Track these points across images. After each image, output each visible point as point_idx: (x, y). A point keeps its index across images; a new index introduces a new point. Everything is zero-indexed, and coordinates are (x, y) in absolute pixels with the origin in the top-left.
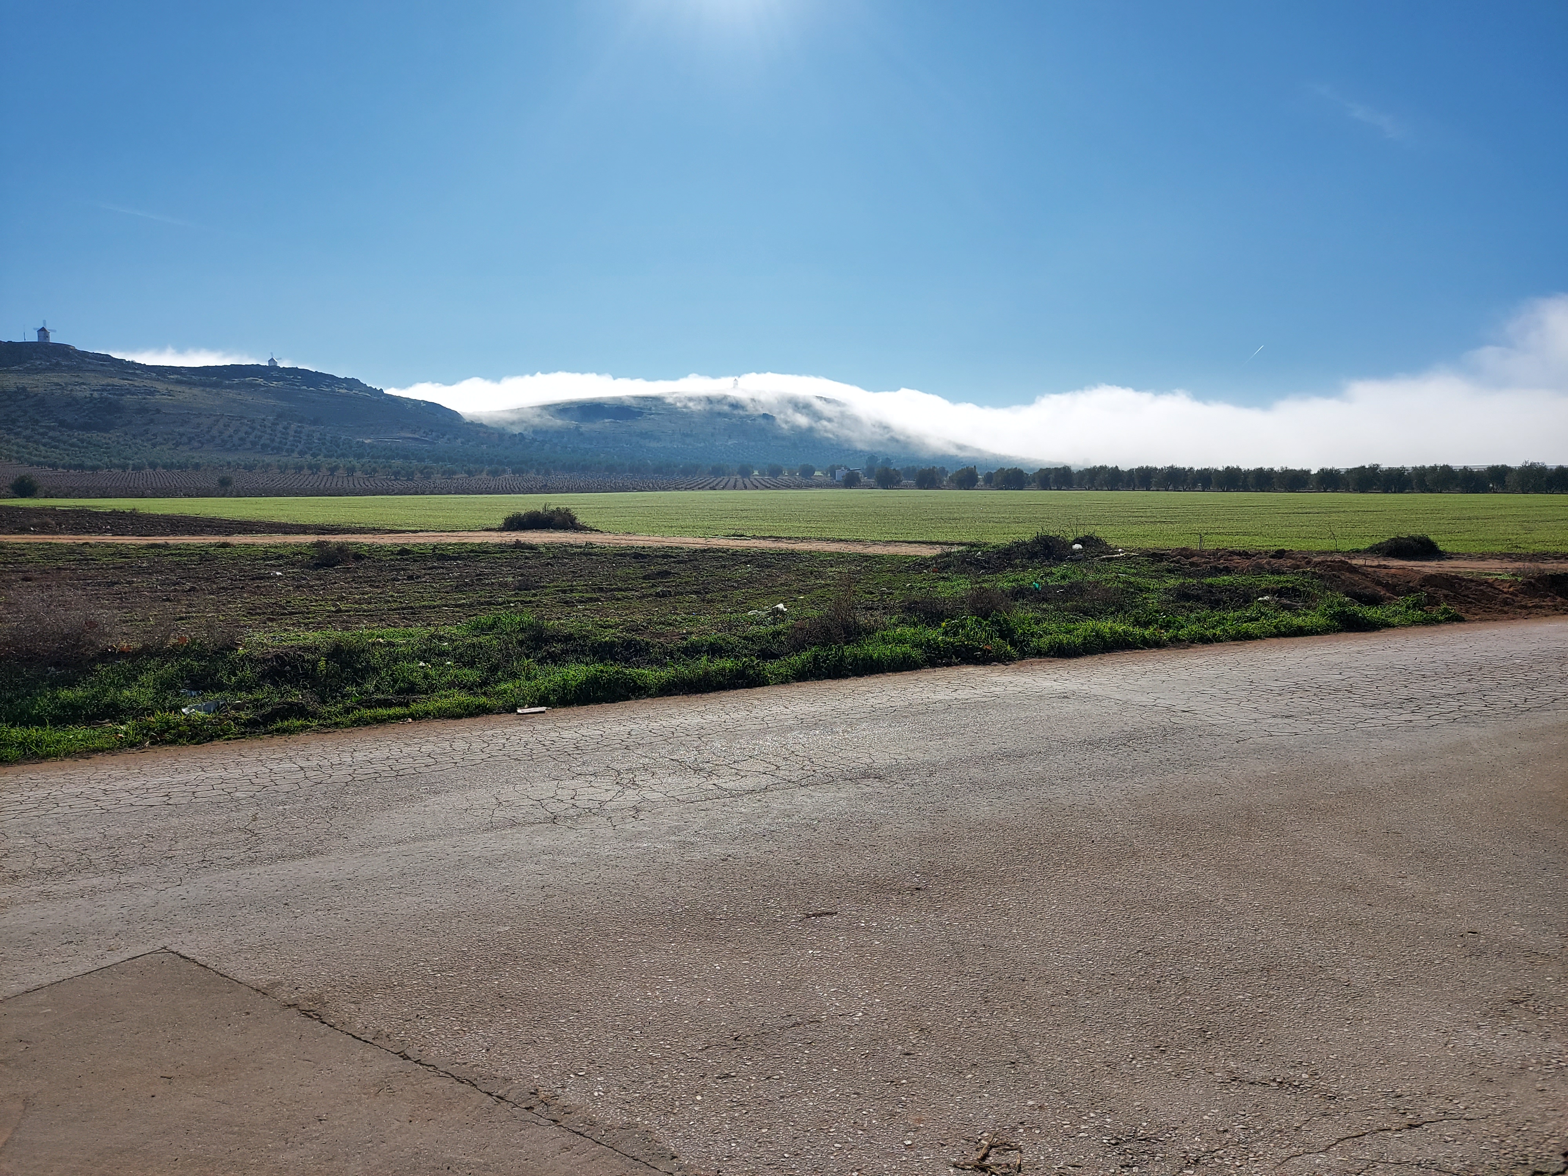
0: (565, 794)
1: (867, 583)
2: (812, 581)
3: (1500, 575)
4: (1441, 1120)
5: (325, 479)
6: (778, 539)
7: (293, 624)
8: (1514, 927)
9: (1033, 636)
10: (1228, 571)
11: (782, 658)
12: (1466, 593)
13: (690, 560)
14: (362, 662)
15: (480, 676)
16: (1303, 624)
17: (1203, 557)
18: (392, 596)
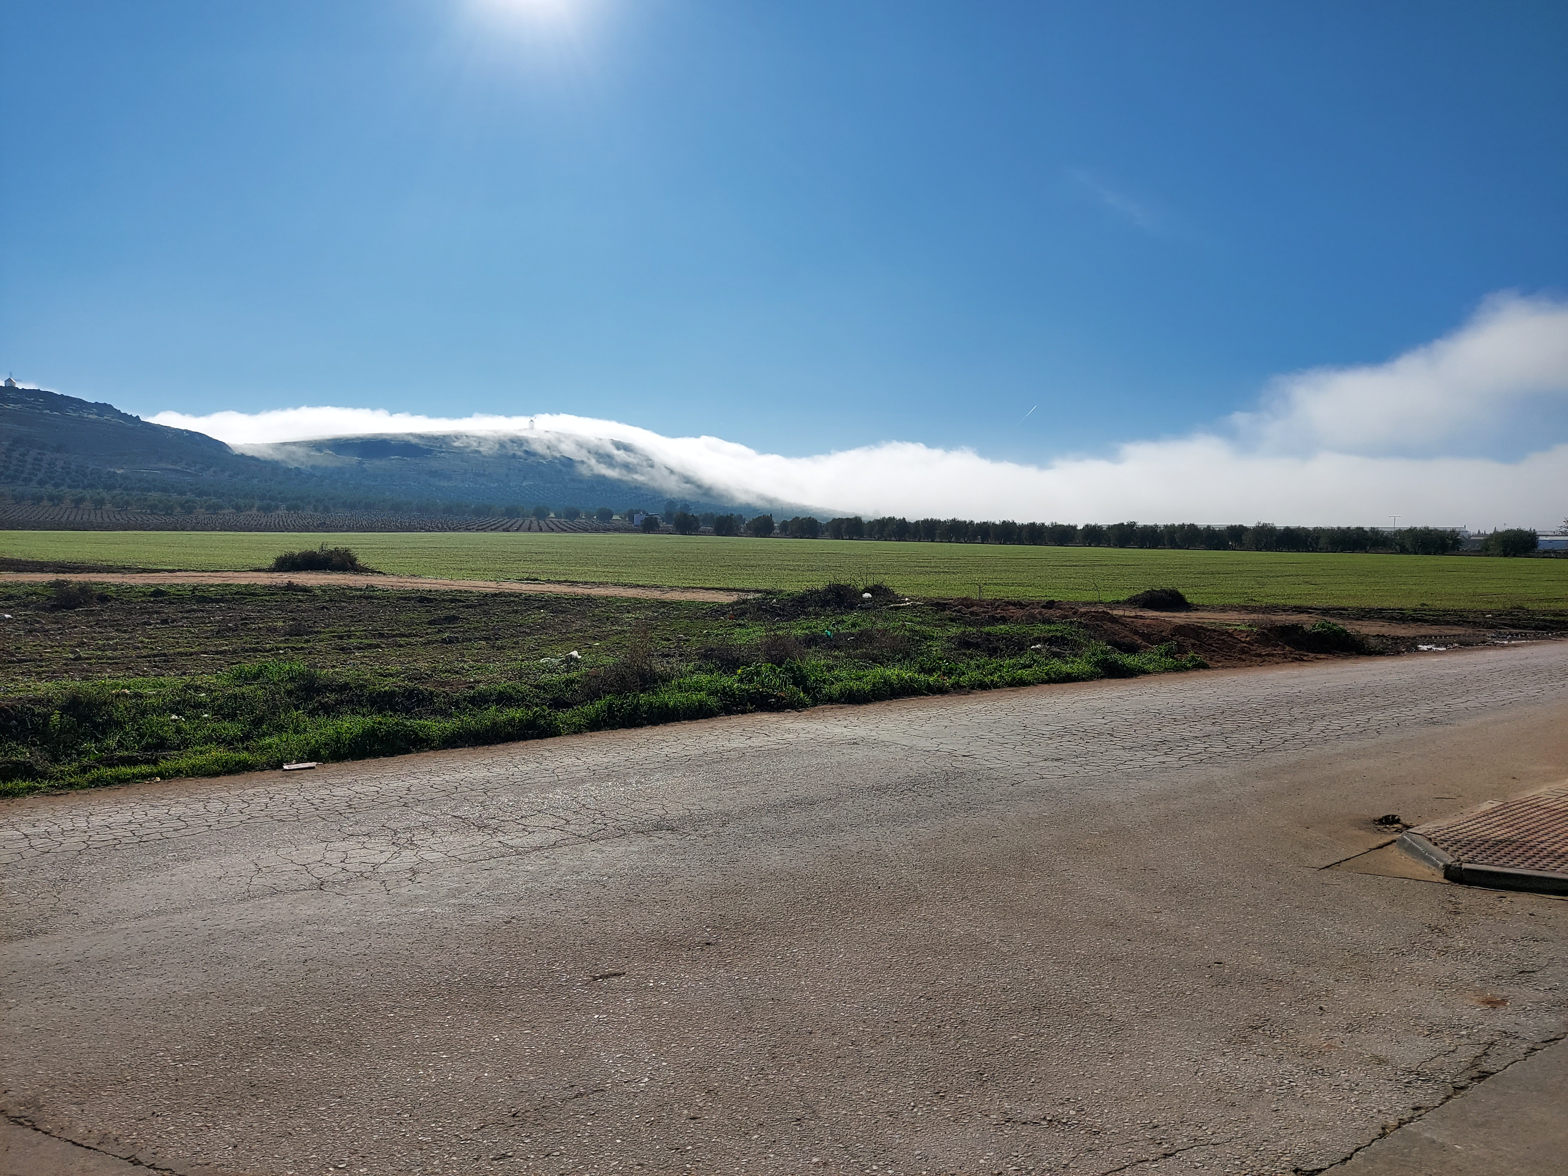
0: (334, 857)
1: (663, 630)
2: (607, 627)
3: (1238, 625)
4: (1192, 1147)
5: (68, 513)
6: (574, 583)
7: (23, 673)
8: (1253, 956)
9: (825, 683)
10: (1004, 620)
11: (575, 708)
12: (1210, 642)
13: (480, 605)
14: (104, 715)
15: (242, 730)
16: (1070, 671)
17: (982, 606)
18: (142, 642)
